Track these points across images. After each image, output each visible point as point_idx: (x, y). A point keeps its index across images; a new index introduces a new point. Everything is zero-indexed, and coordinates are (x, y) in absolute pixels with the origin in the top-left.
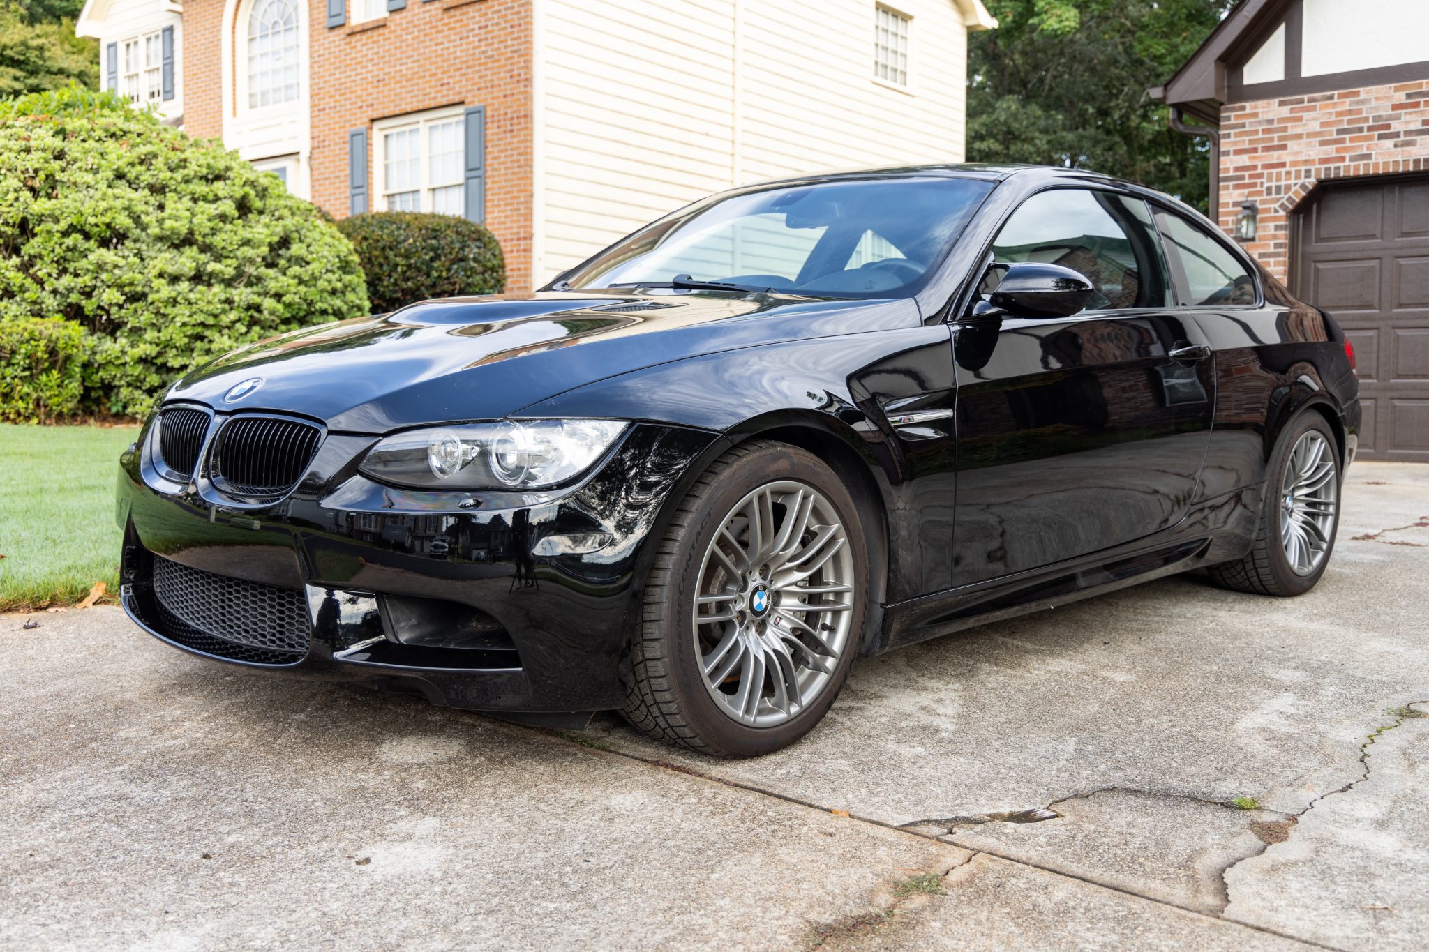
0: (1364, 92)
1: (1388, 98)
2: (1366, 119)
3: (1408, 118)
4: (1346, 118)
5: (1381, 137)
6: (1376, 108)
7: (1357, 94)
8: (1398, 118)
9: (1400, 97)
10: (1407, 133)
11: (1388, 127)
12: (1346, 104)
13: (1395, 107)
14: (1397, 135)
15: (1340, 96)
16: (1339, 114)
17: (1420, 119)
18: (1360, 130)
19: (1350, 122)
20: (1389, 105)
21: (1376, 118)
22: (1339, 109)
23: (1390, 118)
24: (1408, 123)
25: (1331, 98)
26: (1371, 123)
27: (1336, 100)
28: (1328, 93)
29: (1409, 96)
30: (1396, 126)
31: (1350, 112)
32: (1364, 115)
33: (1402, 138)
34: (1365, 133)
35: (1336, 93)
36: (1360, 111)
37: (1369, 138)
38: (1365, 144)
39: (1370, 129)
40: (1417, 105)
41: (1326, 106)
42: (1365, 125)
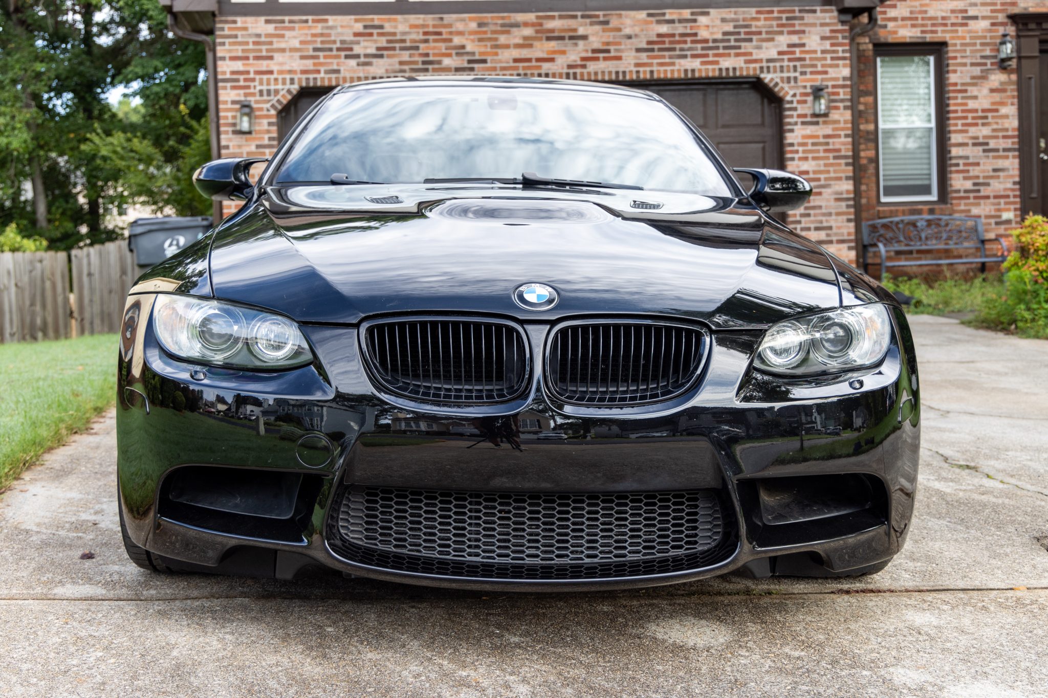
0: (332, 20)
1: (351, 27)
2: (334, 42)
3: (366, 44)
4: (319, 39)
5: (347, 57)
6: (342, 34)
7: (326, 21)
8: (358, 43)
9: (359, 27)
10: (366, 56)
11: (351, 49)
12: (319, 29)
13: (356, 35)
14: (357, 56)
15: (314, 21)
16: (314, 35)
17: (375, 46)
18: (331, 50)
19: (322, 42)
20: (351, 32)
21: (342, 42)
22: (314, 31)
23: (352, 42)
24: (366, 48)
25: (306, 21)
26: (338, 45)
27: (310, 23)
28: (304, 18)
29: (365, 27)
30: (357, 50)
31: (322, 35)
32: (333, 38)
33: (362, 59)
34: (335, 53)
35: (310, 18)
36: (329, 35)
37: (338, 57)
38: (335, 61)
39: (338, 49)
40: (371, 35)
41: (303, 28)
42: (334, 46)
